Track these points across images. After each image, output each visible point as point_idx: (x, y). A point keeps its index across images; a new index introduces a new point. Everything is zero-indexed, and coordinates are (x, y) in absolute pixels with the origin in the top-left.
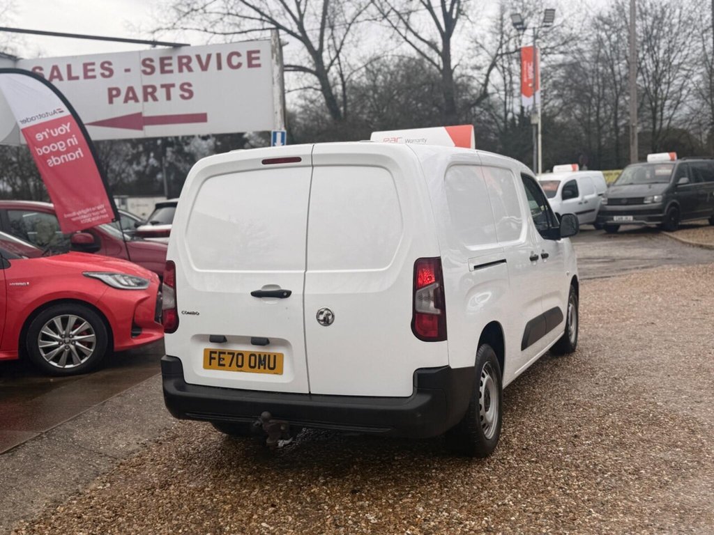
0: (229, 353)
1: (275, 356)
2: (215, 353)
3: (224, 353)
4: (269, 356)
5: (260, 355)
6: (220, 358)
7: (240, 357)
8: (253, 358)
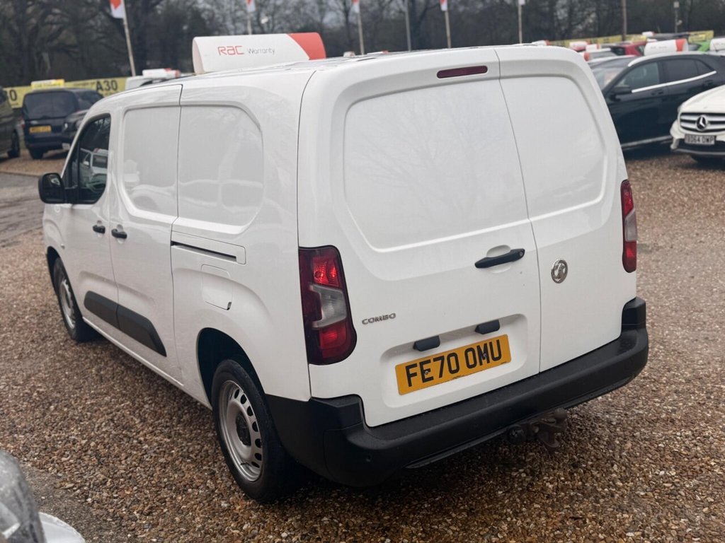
0: (435, 360)
1: (498, 342)
2: (414, 366)
3: (428, 362)
4: (491, 343)
5: (478, 347)
6: (423, 372)
7: (453, 359)
8: (470, 354)
